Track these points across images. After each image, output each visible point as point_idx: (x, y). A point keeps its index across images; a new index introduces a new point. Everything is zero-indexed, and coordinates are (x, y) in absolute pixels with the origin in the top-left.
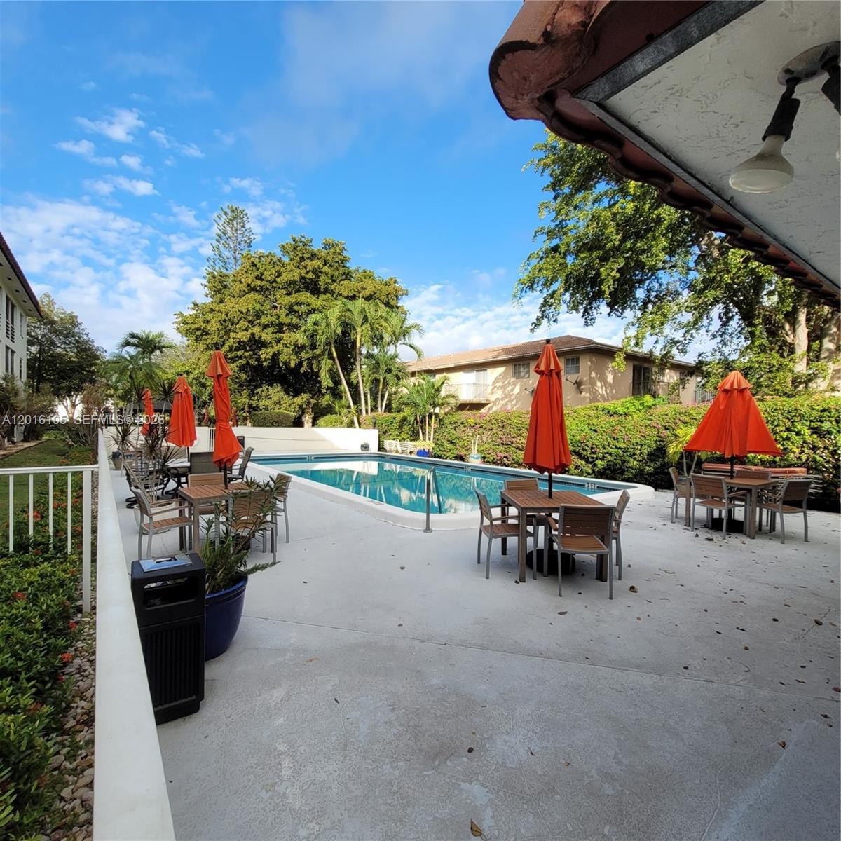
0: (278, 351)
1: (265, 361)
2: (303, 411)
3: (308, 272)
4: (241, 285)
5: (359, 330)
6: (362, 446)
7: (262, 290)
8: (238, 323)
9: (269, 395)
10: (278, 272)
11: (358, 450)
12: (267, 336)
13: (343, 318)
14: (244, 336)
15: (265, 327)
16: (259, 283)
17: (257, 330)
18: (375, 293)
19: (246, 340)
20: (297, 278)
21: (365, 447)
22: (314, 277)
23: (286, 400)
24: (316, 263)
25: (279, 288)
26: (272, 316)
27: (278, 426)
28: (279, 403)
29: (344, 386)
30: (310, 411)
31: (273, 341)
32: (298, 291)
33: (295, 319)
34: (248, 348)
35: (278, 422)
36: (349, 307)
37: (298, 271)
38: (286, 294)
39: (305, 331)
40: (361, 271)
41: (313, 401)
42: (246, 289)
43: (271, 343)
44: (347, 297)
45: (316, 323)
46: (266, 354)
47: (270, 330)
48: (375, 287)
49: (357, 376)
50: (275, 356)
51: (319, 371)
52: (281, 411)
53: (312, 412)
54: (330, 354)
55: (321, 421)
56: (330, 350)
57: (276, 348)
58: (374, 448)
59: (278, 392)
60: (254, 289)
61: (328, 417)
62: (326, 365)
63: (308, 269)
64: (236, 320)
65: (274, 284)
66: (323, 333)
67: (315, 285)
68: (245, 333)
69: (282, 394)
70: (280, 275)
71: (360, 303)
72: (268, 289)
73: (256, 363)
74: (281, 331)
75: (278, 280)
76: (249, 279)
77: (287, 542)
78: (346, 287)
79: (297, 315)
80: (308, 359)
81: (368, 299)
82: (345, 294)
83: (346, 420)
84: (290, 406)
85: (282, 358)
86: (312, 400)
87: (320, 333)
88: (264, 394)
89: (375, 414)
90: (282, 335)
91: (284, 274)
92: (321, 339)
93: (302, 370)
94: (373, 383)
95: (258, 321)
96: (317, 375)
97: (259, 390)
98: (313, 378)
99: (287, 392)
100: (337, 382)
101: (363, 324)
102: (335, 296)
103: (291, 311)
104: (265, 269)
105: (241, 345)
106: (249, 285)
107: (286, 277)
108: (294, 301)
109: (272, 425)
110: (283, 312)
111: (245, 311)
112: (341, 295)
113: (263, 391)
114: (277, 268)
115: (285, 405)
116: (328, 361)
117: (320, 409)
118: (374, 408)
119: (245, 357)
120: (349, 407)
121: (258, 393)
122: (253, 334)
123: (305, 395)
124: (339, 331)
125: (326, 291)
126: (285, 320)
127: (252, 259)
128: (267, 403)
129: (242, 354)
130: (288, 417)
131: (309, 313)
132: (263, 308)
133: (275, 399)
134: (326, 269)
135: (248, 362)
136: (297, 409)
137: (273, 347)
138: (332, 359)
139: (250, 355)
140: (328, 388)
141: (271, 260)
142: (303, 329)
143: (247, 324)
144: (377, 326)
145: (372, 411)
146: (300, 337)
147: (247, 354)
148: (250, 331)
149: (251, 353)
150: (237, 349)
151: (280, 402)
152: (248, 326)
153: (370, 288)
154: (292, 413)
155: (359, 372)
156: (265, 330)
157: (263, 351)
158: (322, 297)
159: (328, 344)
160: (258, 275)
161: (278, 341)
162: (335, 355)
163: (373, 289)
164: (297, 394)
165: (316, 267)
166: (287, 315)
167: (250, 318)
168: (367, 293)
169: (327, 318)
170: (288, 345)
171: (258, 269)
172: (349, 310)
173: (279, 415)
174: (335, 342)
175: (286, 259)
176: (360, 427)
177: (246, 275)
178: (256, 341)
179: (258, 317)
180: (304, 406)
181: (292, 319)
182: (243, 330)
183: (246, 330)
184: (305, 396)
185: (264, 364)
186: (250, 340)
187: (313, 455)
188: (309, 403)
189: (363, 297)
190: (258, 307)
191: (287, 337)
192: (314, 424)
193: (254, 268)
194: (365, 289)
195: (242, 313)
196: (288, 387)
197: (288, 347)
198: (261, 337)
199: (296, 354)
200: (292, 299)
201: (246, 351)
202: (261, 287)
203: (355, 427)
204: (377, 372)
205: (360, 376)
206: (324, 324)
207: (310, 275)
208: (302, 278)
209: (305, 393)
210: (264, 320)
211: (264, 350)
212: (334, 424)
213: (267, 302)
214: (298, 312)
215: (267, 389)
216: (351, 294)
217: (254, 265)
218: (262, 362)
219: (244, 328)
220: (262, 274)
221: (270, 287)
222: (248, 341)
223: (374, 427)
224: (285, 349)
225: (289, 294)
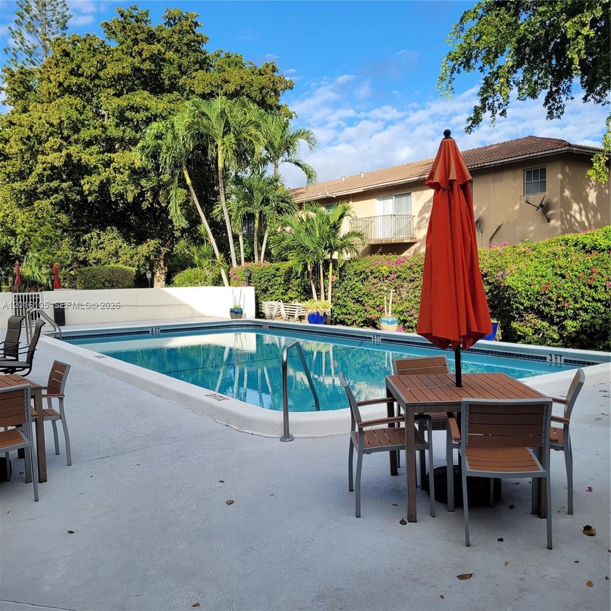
0: (108, 179)
1: (90, 193)
2: (151, 263)
3: (144, 60)
4: (50, 85)
5: (219, 143)
6: (232, 311)
7: (80, 91)
8: (47, 140)
9: (102, 243)
10: (100, 62)
11: (226, 317)
12: (90, 157)
13: (196, 127)
14: (57, 159)
15: (88, 144)
16: (74, 80)
17: (74, 149)
18: (242, 88)
19: (61, 164)
20: (128, 71)
21: (236, 312)
22: (153, 67)
23: (127, 250)
24: (156, 47)
25: (104, 86)
26: (95, 128)
27: (112, 287)
28: (116, 254)
29: (205, 227)
30: (162, 263)
31: (99, 165)
32: (131, 90)
33: (128, 130)
34: (64, 177)
35: (112, 282)
36: (204, 109)
37: (130, 59)
38: (114, 95)
39: (143, 148)
40: (223, 56)
41: (164, 250)
42: (57, 91)
43: (96, 167)
44: (204, 96)
45: (159, 137)
46: (89, 184)
47: (95, 148)
48: (242, 78)
49: (222, 211)
50: (104, 186)
51: (167, 206)
52: (120, 265)
53: (165, 265)
54: (182, 181)
55: (176, 279)
56: (181, 174)
57: (104, 176)
58: (249, 313)
59: (115, 238)
60: (68, 90)
61: (188, 272)
62: (177, 196)
63: (144, 57)
64: (44, 136)
65: (97, 82)
66: (168, 149)
67: (157, 80)
68: (57, 154)
69: (120, 241)
70: (104, 67)
71: (219, 103)
72: (89, 89)
73: (79, 197)
74: (111, 150)
75: (101, 74)
76: (61, 75)
78: (200, 80)
79: (131, 124)
80: (152, 189)
81: (231, 96)
82: (199, 90)
83: (211, 276)
84: (132, 257)
85: (114, 189)
86: (162, 249)
87: (164, 149)
88: (93, 242)
89: (250, 264)
90: (112, 155)
91: (109, 66)
92: (165, 158)
93: (145, 206)
94: (244, 219)
95: (76, 136)
96: (165, 211)
97: (86, 237)
98: (159, 216)
99: (127, 238)
100: (195, 221)
101: (225, 133)
102: (185, 94)
103: (122, 120)
104: (83, 59)
105: (55, 173)
106: (60, 84)
107: (112, 70)
108: (125, 104)
109: (104, 287)
110: (109, 122)
111: (56, 122)
112: (193, 92)
113: (92, 238)
114: (99, 57)
115: (124, 258)
116: (180, 190)
117: (180, 261)
118: (250, 258)
119: (62, 190)
120: (214, 256)
121: (85, 242)
122: (69, 156)
123: (153, 242)
124: (191, 145)
125: (173, 87)
126: (115, 132)
127: (64, 46)
128: (99, 254)
129: (56, 185)
130: (126, 273)
131: (148, 121)
132: (83, 117)
133: (111, 248)
134: (170, 55)
135: (66, 196)
136: (142, 262)
137: (99, 174)
138: (186, 187)
139: (70, 188)
140: (183, 231)
141: (90, 45)
142: (139, 145)
143: (59, 141)
144: (245, 135)
145: (246, 260)
146: (136, 158)
147: (64, 185)
148: (64, 152)
149: (70, 183)
150: (50, 179)
151: (117, 252)
152: (61, 144)
153: (235, 78)
154: (131, 268)
155: (224, 204)
156: (87, 150)
157: (86, 180)
158: (167, 97)
159: (176, 165)
160: (73, 69)
161: (107, 164)
162: (189, 181)
163: (240, 81)
164: (140, 240)
165: (156, 52)
166: (117, 125)
167: (66, 133)
168: (231, 88)
169: (173, 126)
170: (122, 170)
171: (72, 60)
172: (203, 114)
173: (113, 271)
174: (189, 162)
175: (113, 44)
176: (229, 284)
177: (56, 70)
178: (74, 165)
179: (76, 130)
180: (152, 257)
181: (124, 131)
182: (55, 151)
183: (59, 150)
184: (152, 243)
185: (90, 199)
186: (66, 164)
187: (158, 327)
188: (159, 252)
189: (226, 94)
190: (75, 115)
191: (121, 158)
192: (169, 282)
193: (67, 59)
194: (227, 82)
195: (52, 125)
196: (128, 231)
197: (122, 173)
198: (81, 159)
199: (134, 183)
200: (122, 102)
201: (63, 181)
202: (79, 86)
203: (224, 285)
204: (250, 204)
205: (225, 210)
206: (169, 136)
207: (147, 65)
208: (137, 70)
209: (153, 238)
210: (85, 134)
211: (87, 178)
212: (193, 282)
213: (88, 107)
214: (132, 120)
215: (98, 235)
216: (207, 91)
217: (66, 54)
218: (87, 196)
219: (55, 147)
220: (79, 66)
221: (91, 86)
222: (63, 165)
223: (249, 284)
224: (119, 176)
225: (118, 95)
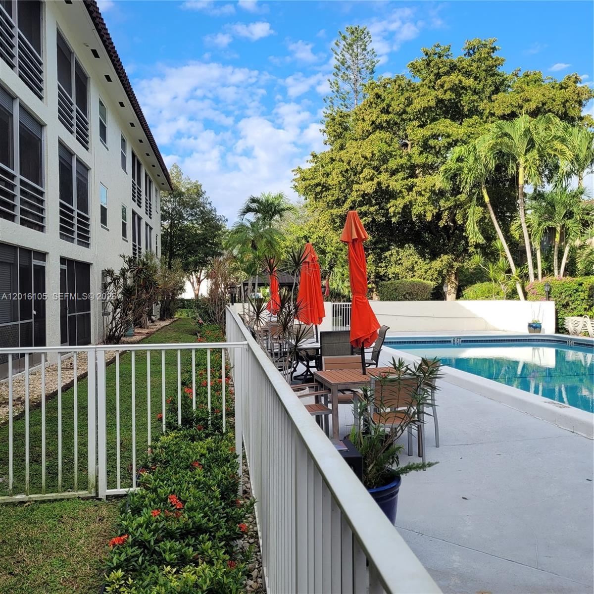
0: (410, 202)
1: (394, 215)
2: (442, 276)
3: (446, 91)
4: (365, 124)
5: (521, 160)
6: (530, 326)
7: (389, 126)
8: (362, 172)
9: (400, 259)
10: (407, 99)
11: (524, 331)
12: (396, 183)
13: (499, 147)
14: (368, 187)
15: (394, 173)
16: (385, 117)
17: (383, 177)
18: (544, 104)
19: (371, 191)
20: (433, 103)
21: (535, 327)
22: (454, 96)
23: (422, 265)
24: (455, 78)
25: (410, 120)
26: (401, 157)
27: (412, 299)
28: (412, 269)
29: (501, 242)
30: (453, 278)
31: (403, 190)
32: (434, 120)
33: (430, 156)
34: (374, 202)
35: (412, 294)
36: (507, 130)
37: (434, 93)
38: (418, 126)
39: (446, 171)
40: (521, 74)
41: (456, 265)
42: (370, 129)
43: (401, 192)
44: (503, 117)
45: (460, 160)
46: (395, 207)
47: (400, 175)
48: (544, 95)
49: (520, 226)
50: (407, 208)
51: (465, 223)
52: (415, 279)
53: (456, 278)
54: (480, 199)
55: (468, 291)
56: (480, 193)
57: (408, 199)
58: (549, 328)
59: (411, 255)
60: (380, 127)
61: (478, 285)
62: (474, 213)
63: (445, 88)
64: (359, 169)
65: (404, 116)
66: (470, 170)
67: (457, 106)
68: (370, 183)
69: (416, 257)
70: (410, 103)
71: (523, 122)
72: (396, 123)
73: (384, 219)
74: (413, 175)
75: (408, 109)
76: (374, 114)
77: (437, 446)
78: (503, 102)
79: (433, 151)
80: (450, 208)
81: (534, 114)
82: (499, 112)
83: (505, 289)
84: (426, 272)
85: (416, 210)
86: (454, 263)
87: (466, 170)
88: (393, 258)
89: (548, 279)
90: (415, 180)
91: (415, 101)
92: (468, 179)
93: (442, 224)
94: (545, 233)
95: (385, 166)
96: (462, 228)
97: (387, 254)
98: (456, 232)
99: (422, 255)
100: (490, 237)
101: (527, 151)
102: (484, 118)
103: (426, 147)
104: (392, 99)
105: (366, 199)
106: (373, 122)
107: (418, 104)
108: (429, 133)
109: (405, 299)
110: (414, 151)
111: (369, 155)
112: (493, 115)
113: (392, 255)
114: (406, 94)
115: (419, 272)
116: (477, 208)
117: (465, 276)
118: (548, 271)
119: (371, 213)
120: (509, 271)
121: (386, 257)
122: (379, 184)
123: (446, 256)
124: (492, 165)
125: (473, 112)
126: (418, 160)
127: (376, 90)
128: (397, 269)
129: (366, 209)
130: (425, 287)
131: (450, 146)
132: (391, 148)
133: (407, 263)
134: (469, 82)
135: (374, 220)
136: (435, 276)
137: (403, 198)
138: (484, 205)
139: (376, 211)
140: (477, 246)
141: (399, 86)
142: (442, 168)
143: (372, 171)
144: (550, 151)
145: (543, 275)
146: (438, 181)
147: (372, 209)
148: (376, 181)
149: (377, 207)
150: (361, 204)
151: (413, 267)
152: (373, 174)
153: (536, 96)
154: (429, 282)
155: (523, 220)
156: (394, 177)
157: (391, 204)
158: (467, 122)
159: (477, 185)
160: (384, 108)
161: (410, 189)
162: (487, 199)
163: (542, 98)
164: (434, 256)
165: (457, 82)
166: (421, 153)
167: (375, 163)
168: (533, 106)
169: (475, 149)
170: (423, 193)
171: (383, 100)
172: (506, 134)
173: (413, 284)
174: (487, 182)
175: (418, 82)
176: (526, 299)
177: (370, 110)
178: (382, 192)
179: (385, 161)
180: (445, 272)
181: (427, 158)
182: (368, 180)
183: (372, 179)
184: (445, 258)
185: (394, 220)
186: (376, 191)
187: (460, 338)
188: (452, 267)
189: (527, 112)
190: (385, 148)
191: (422, 182)
192: (459, 296)
193: (379, 100)
194: (528, 101)
195: (366, 158)
196: (423, 248)
197: (423, 196)
198: (389, 186)
199: (433, 204)
200: (426, 132)
201: (372, 206)
202: (388, 122)
203: (519, 299)
204: (551, 217)
205: (524, 226)
206: (471, 158)
207: (449, 96)
208: (440, 101)
209: (446, 253)
210: (392, 164)
211: (392, 202)
212: (487, 296)
213: (396, 140)
214: (435, 147)
215: (397, 252)
216: (508, 112)
217: (378, 96)
218: (391, 217)
219: (368, 177)
220: (389, 106)
221: (398, 121)
222: (373, 193)
223: (549, 298)
224: (420, 198)
225: (422, 126)
